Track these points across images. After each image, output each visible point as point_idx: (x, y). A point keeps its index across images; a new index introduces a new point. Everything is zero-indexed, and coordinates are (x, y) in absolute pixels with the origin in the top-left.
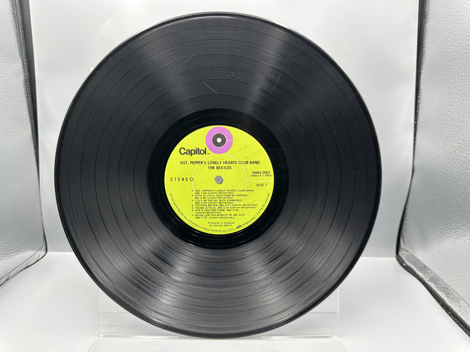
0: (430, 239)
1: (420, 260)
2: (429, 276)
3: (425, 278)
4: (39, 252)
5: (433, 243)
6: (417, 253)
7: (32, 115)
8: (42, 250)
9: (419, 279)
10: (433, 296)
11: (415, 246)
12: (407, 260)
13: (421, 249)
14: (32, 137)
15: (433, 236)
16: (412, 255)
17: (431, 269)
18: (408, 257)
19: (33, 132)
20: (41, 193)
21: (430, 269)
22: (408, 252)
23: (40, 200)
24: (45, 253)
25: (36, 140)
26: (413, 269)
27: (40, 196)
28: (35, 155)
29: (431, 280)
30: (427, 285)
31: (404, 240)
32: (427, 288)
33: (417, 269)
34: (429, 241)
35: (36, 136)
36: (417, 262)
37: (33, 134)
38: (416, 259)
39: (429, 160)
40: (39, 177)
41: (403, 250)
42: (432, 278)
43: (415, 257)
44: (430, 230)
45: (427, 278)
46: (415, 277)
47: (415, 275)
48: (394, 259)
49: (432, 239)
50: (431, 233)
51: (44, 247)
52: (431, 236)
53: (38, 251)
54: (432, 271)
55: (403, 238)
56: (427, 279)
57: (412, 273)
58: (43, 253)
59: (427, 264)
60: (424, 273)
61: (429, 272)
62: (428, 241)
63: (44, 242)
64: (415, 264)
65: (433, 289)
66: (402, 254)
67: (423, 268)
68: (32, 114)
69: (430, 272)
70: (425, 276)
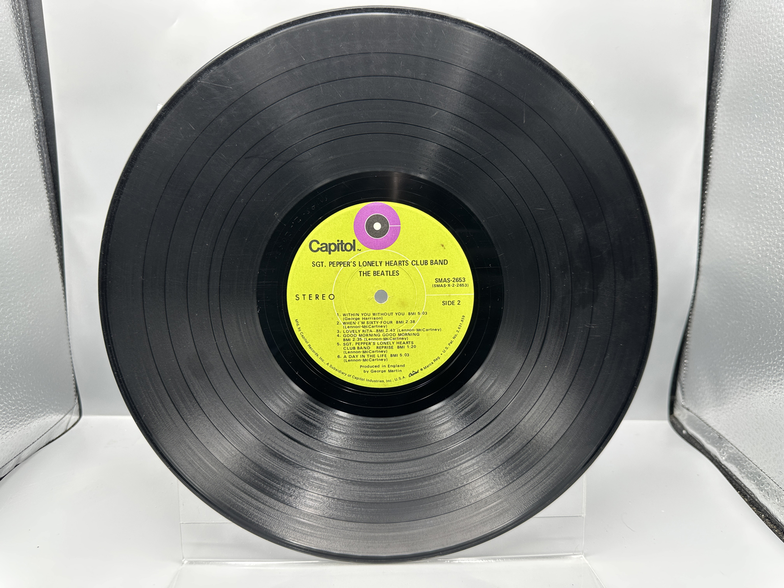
0: (731, 391)
1: (712, 425)
2: (727, 453)
3: (721, 455)
4: (68, 416)
5: (735, 397)
6: (707, 413)
7: (50, 184)
8: (72, 413)
9: (709, 457)
10: (735, 487)
11: (703, 402)
12: (689, 424)
13: (714, 407)
14: (51, 221)
15: (734, 386)
16: (697, 416)
17: (731, 441)
18: (690, 420)
19: (52, 213)
20: (68, 316)
21: (729, 442)
22: (691, 412)
23: (68, 328)
24: (78, 417)
25: (59, 226)
26: (700, 441)
27: (67, 321)
28: (58, 251)
29: (731, 459)
30: (724, 467)
31: (683, 392)
32: (724, 472)
33: (706, 441)
34: (728, 394)
35: (57, 220)
36: (706, 428)
37: (52, 216)
38: (705, 423)
39: (730, 257)
40: (64, 290)
41: (681, 407)
42: (732, 456)
43: (703, 421)
44: (730, 377)
45: (724, 456)
46: (703, 453)
47: (702, 450)
48: (666, 424)
49: (734, 392)
50: (733, 381)
51: (76, 408)
52: (731, 387)
53: (66, 414)
54: (732, 444)
55: (682, 388)
56: (724, 458)
57: (698, 447)
58: (75, 418)
59: (723, 433)
60: (719, 448)
61: (728, 447)
62: (726, 395)
63: (76, 399)
64: (702, 433)
65: (735, 476)
66: (679, 415)
67: (717, 439)
68: (50, 181)
69: (730, 445)
70: (720, 453)
